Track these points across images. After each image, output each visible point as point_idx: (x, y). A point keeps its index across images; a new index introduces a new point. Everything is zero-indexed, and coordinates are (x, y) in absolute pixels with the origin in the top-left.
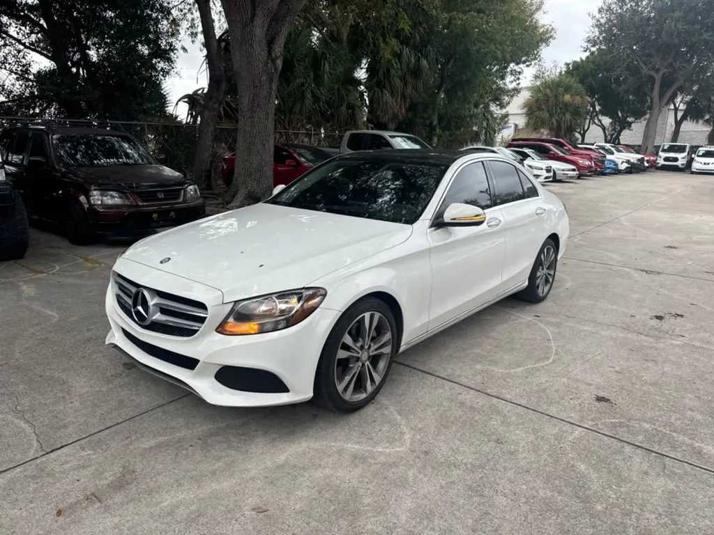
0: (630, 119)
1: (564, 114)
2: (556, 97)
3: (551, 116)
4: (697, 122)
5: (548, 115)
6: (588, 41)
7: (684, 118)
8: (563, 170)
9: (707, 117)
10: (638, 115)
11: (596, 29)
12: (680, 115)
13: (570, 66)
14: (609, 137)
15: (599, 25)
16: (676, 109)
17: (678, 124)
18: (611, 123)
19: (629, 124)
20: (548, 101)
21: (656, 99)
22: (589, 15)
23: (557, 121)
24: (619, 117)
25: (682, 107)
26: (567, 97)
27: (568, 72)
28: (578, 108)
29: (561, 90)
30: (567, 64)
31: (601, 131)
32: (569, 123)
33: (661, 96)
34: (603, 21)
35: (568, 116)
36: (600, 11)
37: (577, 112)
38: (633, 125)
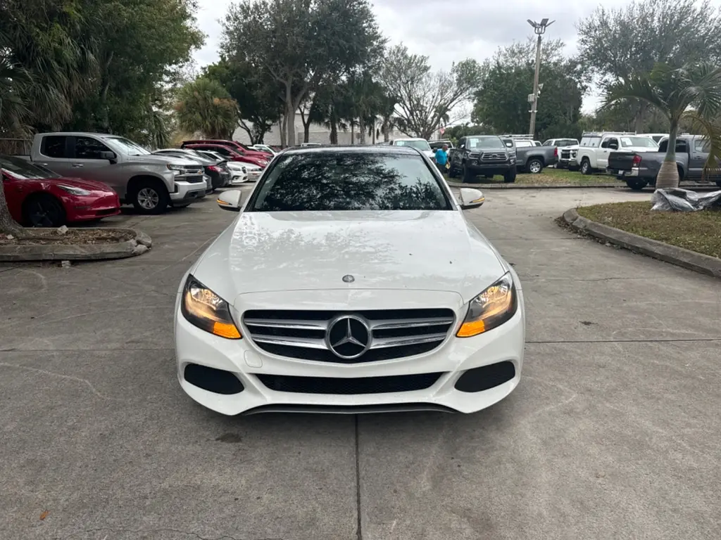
0: (268, 122)
1: (216, 117)
2: (205, 99)
3: (204, 119)
4: (320, 124)
5: (200, 118)
6: (222, 47)
7: (310, 121)
8: (252, 170)
9: (326, 121)
10: (275, 118)
11: (227, 36)
12: (306, 119)
13: (207, 70)
14: (255, 139)
15: (229, 33)
16: (302, 114)
17: (306, 126)
18: (254, 125)
19: (269, 126)
20: (197, 103)
21: (290, 105)
22: (219, 21)
23: (210, 123)
24: (259, 122)
25: (306, 112)
26: (216, 101)
27: (206, 76)
28: (228, 111)
29: (208, 93)
30: (204, 69)
31: (247, 133)
32: (222, 126)
33: (293, 101)
34: (231, 28)
35: (221, 120)
36: (228, 19)
37: (227, 115)
38: (272, 127)
